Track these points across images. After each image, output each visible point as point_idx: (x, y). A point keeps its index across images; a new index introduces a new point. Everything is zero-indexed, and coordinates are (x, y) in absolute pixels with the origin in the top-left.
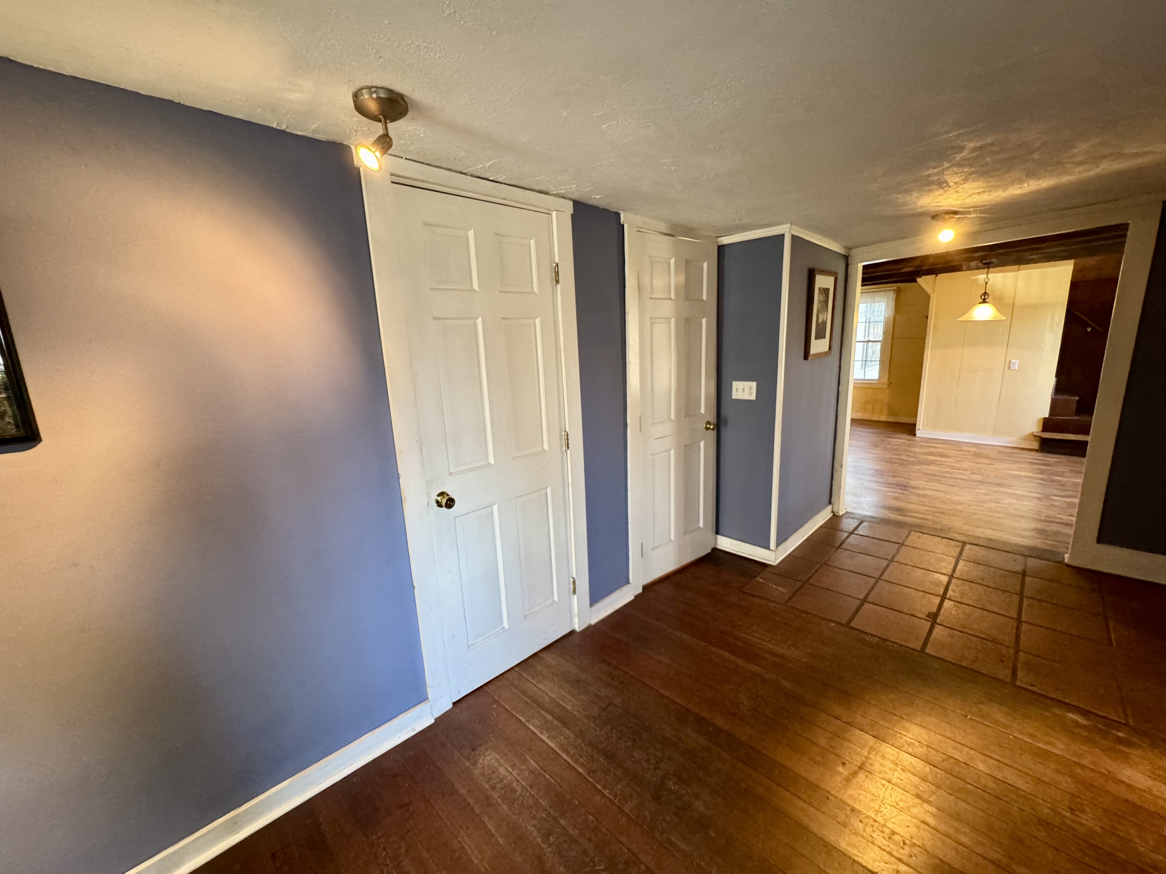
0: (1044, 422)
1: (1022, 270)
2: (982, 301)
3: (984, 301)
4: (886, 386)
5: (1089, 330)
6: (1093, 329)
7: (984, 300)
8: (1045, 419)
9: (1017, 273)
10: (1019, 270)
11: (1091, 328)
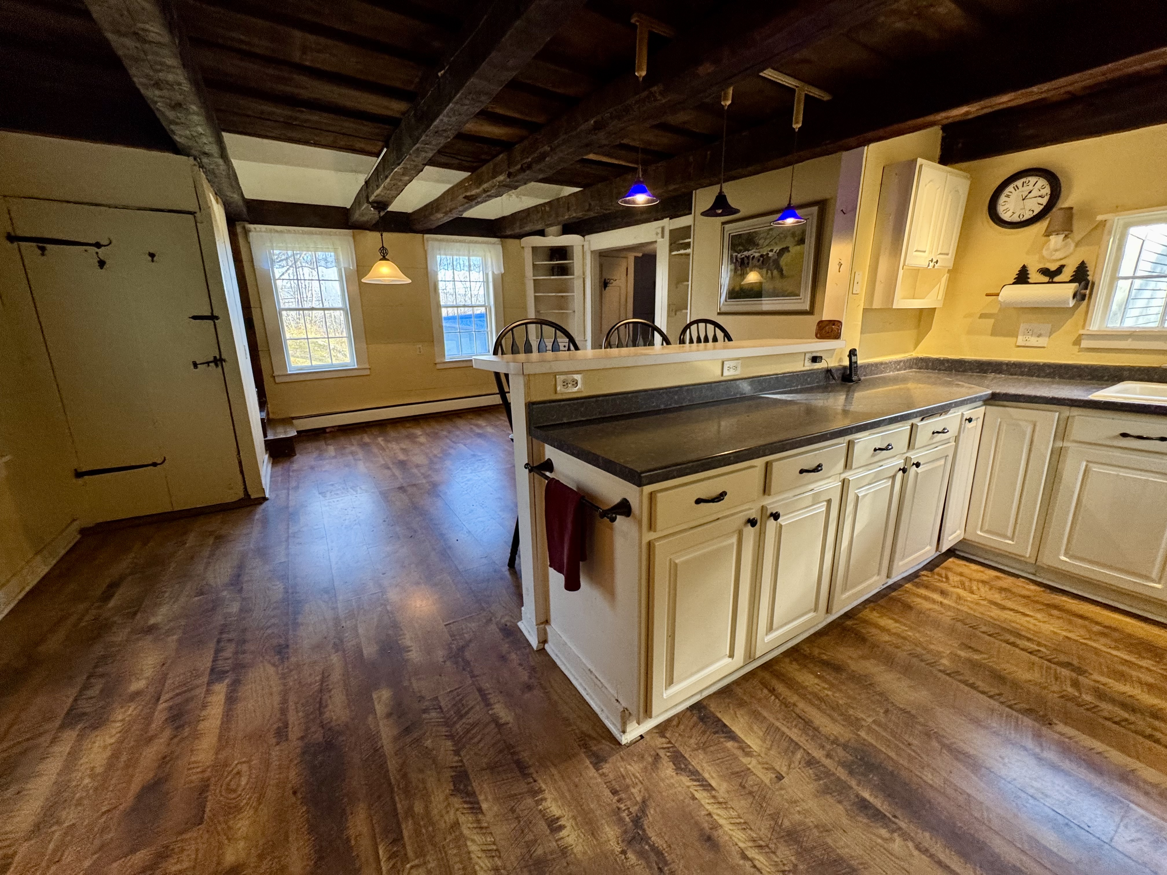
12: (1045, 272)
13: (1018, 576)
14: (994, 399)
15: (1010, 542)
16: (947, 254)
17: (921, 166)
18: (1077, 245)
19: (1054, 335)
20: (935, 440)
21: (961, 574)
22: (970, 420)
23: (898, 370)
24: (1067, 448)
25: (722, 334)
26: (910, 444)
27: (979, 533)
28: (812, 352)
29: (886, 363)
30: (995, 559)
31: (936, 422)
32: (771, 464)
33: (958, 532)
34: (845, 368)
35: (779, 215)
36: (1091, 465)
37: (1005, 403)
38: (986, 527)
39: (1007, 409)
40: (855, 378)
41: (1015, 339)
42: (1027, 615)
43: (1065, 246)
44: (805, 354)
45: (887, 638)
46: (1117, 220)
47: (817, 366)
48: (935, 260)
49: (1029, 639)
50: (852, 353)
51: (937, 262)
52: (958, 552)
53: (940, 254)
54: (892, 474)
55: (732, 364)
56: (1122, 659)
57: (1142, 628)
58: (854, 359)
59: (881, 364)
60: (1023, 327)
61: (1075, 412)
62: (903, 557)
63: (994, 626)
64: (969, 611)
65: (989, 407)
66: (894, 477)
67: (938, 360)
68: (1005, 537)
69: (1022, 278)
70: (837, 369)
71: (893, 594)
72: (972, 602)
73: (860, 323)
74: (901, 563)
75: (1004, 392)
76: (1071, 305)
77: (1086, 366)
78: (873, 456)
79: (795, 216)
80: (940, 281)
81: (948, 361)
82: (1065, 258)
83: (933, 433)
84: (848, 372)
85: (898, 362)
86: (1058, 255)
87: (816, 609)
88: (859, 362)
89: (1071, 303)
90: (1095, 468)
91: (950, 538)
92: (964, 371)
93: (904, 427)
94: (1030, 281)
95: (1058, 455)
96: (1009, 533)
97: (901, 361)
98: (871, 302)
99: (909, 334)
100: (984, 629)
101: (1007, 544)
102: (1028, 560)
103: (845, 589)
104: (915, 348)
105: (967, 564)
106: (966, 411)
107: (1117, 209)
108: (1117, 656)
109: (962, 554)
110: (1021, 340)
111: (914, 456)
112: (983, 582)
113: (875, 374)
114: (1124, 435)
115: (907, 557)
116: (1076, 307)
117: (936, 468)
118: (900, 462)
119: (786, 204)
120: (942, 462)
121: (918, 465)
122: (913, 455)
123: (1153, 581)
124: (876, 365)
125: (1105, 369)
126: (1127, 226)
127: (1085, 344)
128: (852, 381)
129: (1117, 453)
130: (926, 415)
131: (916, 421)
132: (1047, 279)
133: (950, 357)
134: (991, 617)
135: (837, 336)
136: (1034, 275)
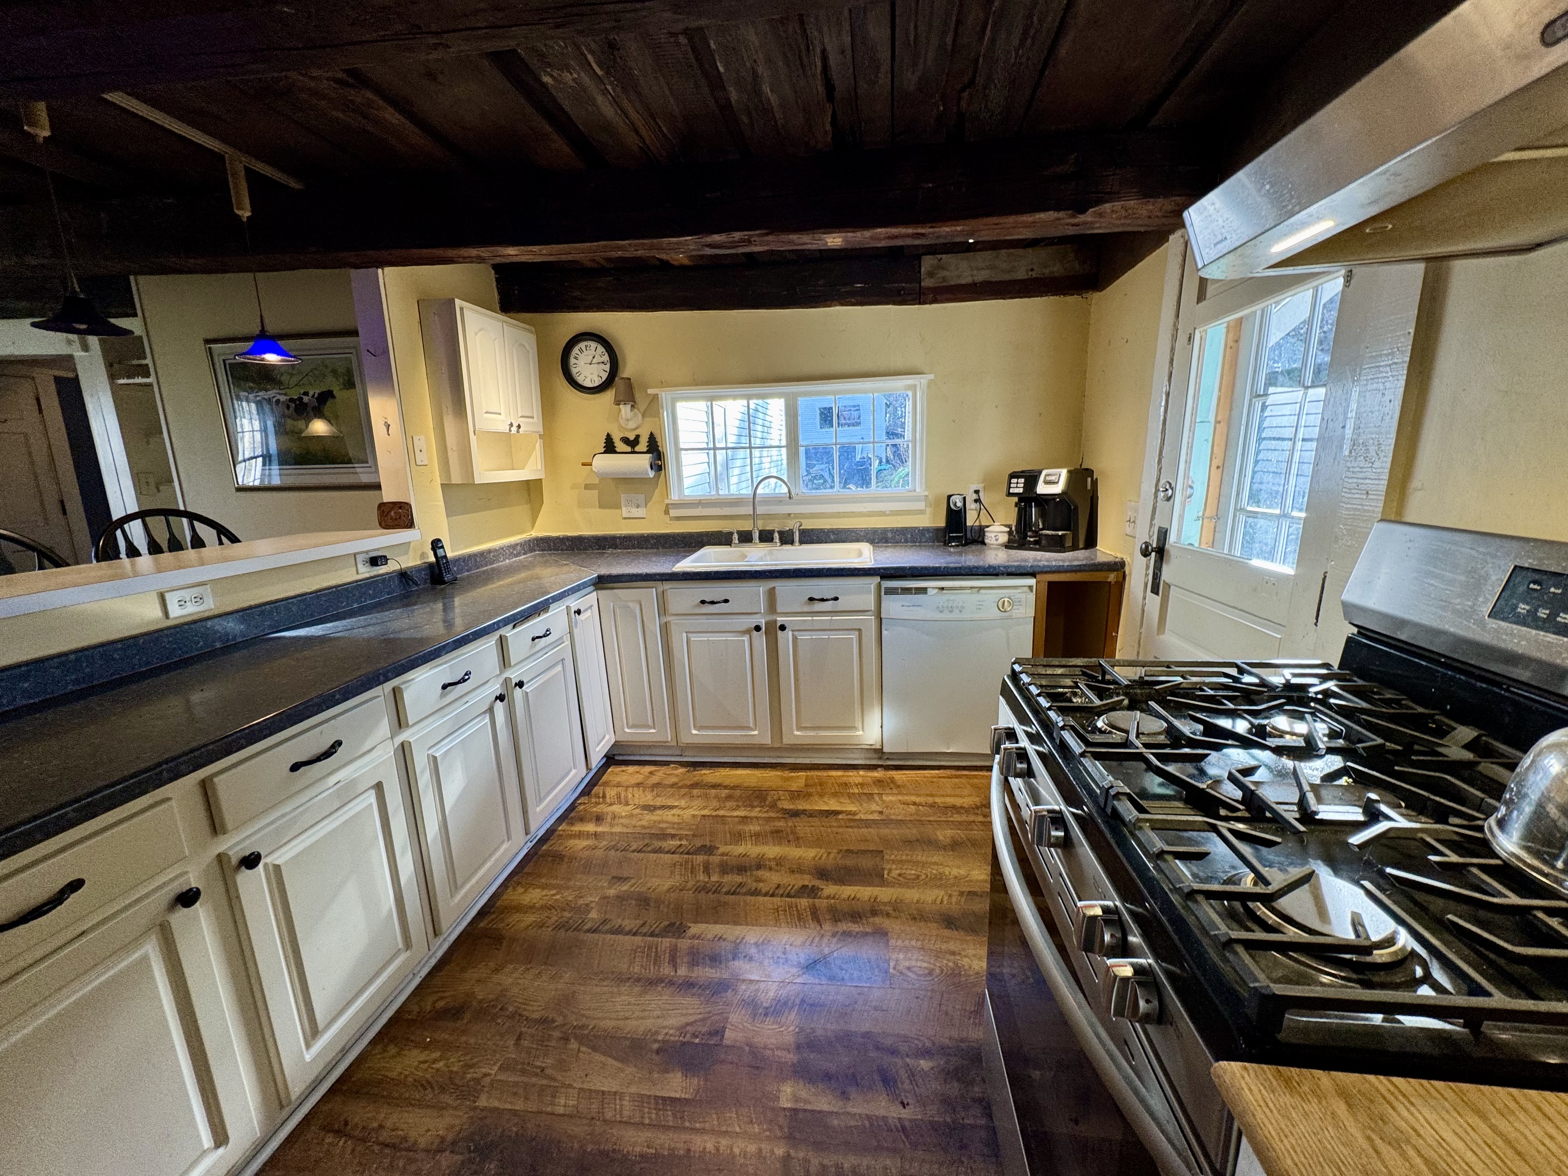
12: (625, 440)
13: (666, 763)
14: (602, 582)
15: (653, 731)
16: (533, 417)
17: (462, 309)
18: (643, 416)
19: (649, 505)
20: (538, 648)
21: (618, 785)
22: (578, 612)
23: (516, 556)
24: (669, 622)
25: (214, 532)
26: (505, 662)
27: (627, 730)
28: (367, 552)
29: (496, 550)
30: (649, 752)
31: (535, 625)
32: (211, 780)
33: (607, 737)
34: (431, 566)
35: (250, 344)
36: (690, 635)
37: (611, 585)
38: (630, 725)
39: (615, 591)
40: (447, 577)
41: (619, 511)
42: (671, 807)
43: (635, 415)
44: (355, 555)
45: (530, 918)
46: (665, 395)
47: (382, 570)
48: (515, 425)
49: (673, 836)
50: (436, 545)
51: (519, 426)
52: (617, 758)
53: (522, 417)
54: (486, 707)
55: (186, 594)
56: (741, 817)
57: (754, 775)
58: (440, 552)
59: (489, 551)
60: (623, 497)
61: (667, 585)
62: (541, 800)
63: (643, 836)
64: (625, 830)
65: (600, 592)
66: (491, 710)
67: (558, 538)
68: (647, 726)
69: (610, 448)
70: (418, 569)
71: (544, 848)
72: (626, 817)
73: (442, 503)
74: (538, 809)
75: (608, 573)
76: (652, 476)
77: (679, 535)
78: (442, 696)
79: (279, 351)
80: (534, 447)
81: (568, 538)
82: (636, 428)
83: (533, 639)
84: (437, 571)
85: (514, 546)
86: (632, 425)
87: (408, 944)
88: (450, 555)
89: (651, 474)
90: (694, 638)
91: (597, 749)
92: (585, 549)
93: (489, 643)
94: (617, 450)
95: (665, 629)
96: (650, 722)
97: (517, 545)
98: (449, 477)
99: (521, 511)
100: (634, 846)
101: (650, 734)
102: (672, 744)
103: (455, 887)
104: (533, 526)
105: (624, 768)
106: (573, 602)
107: (663, 384)
108: (737, 817)
109: (620, 758)
110: (625, 512)
111: (514, 675)
112: (638, 785)
113: (482, 566)
114: (703, 602)
115: (545, 798)
116: (657, 477)
117: (553, 677)
118: (496, 688)
119: (257, 330)
120: (559, 668)
121: (520, 684)
122: (512, 674)
123: (752, 730)
124: (482, 554)
125: (690, 536)
126: (674, 401)
127: (673, 513)
128: (444, 583)
129: (703, 620)
130: (517, 620)
131: (504, 631)
132: (629, 449)
133: (569, 534)
134: (643, 827)
135: (410, 524)
136: (620, 446)
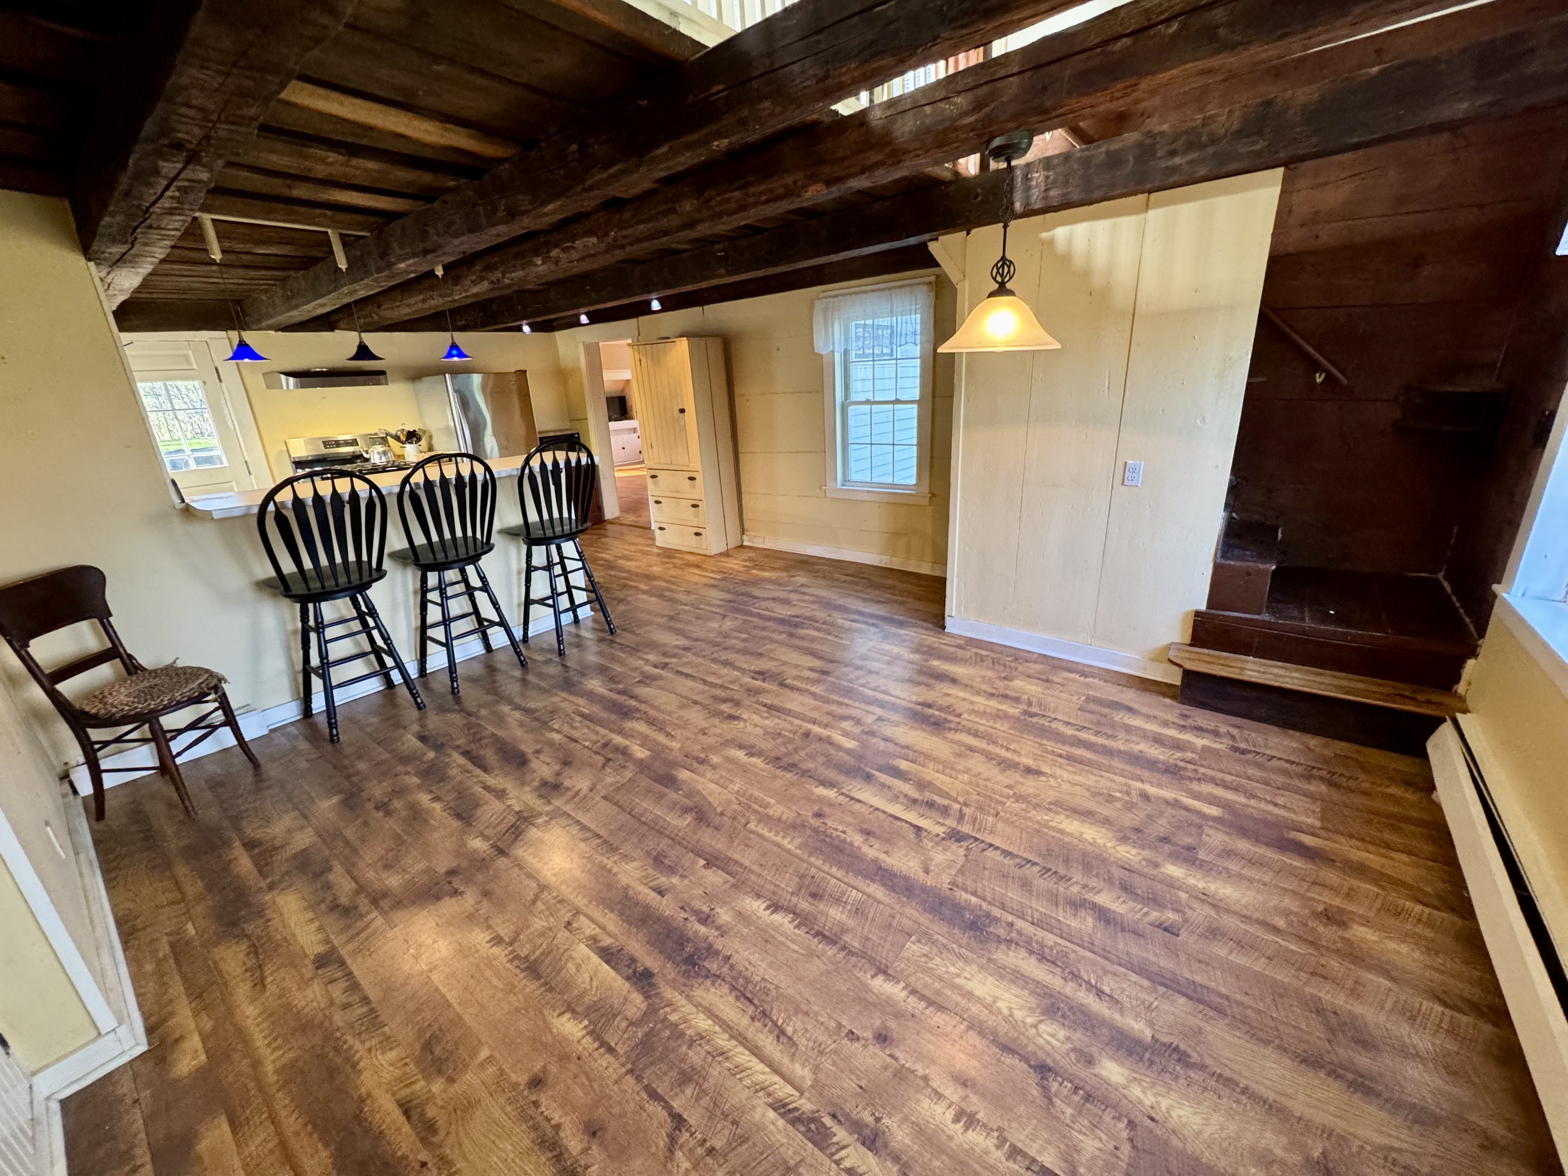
0: (1195, 621)
1: (1155, 207)
2: (996, 286)
3: (1002, 290)
4: (926, 502)
5: (1319, 379)
6: (1329, 377)
7: (1002, 284)
8: (1198, 614)
9: (1142, 216)
10: (1147, 208)
11: (1323, 376)
